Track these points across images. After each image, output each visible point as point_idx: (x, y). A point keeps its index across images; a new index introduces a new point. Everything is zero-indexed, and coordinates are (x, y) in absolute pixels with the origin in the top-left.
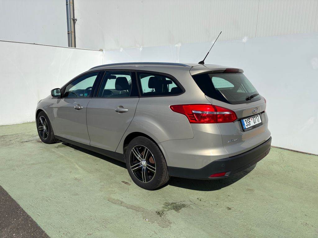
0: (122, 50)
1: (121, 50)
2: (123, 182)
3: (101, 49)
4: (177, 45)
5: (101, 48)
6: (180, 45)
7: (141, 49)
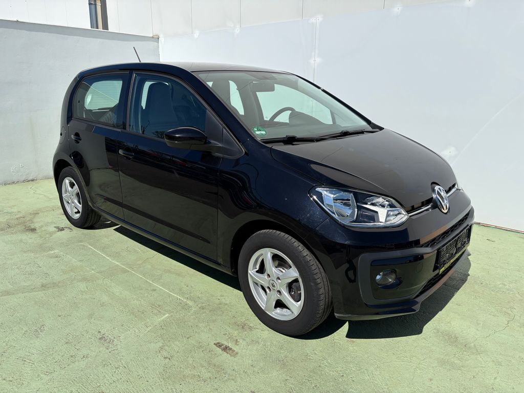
0: (198, 34)
1: (196, 35)
2: (219, 345)
3: (154, 34)
4: (313, 20)
5: (156, 32)
6: (320, 18)
7: (237, 31)
